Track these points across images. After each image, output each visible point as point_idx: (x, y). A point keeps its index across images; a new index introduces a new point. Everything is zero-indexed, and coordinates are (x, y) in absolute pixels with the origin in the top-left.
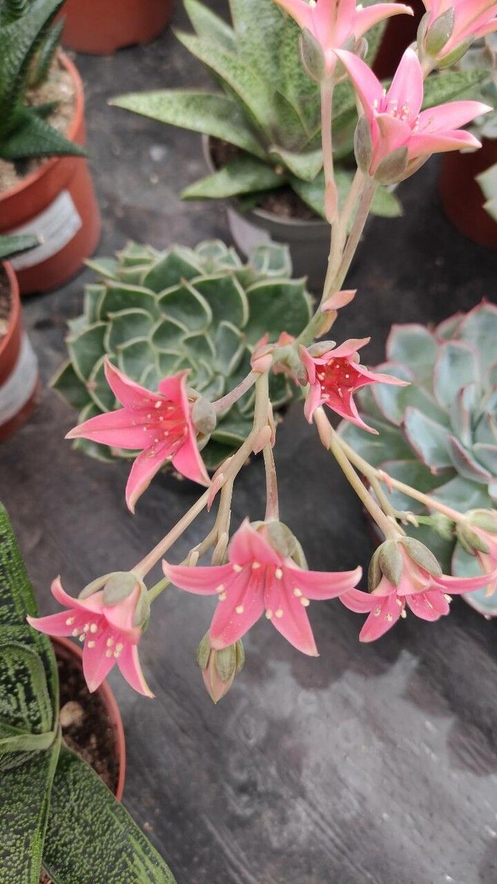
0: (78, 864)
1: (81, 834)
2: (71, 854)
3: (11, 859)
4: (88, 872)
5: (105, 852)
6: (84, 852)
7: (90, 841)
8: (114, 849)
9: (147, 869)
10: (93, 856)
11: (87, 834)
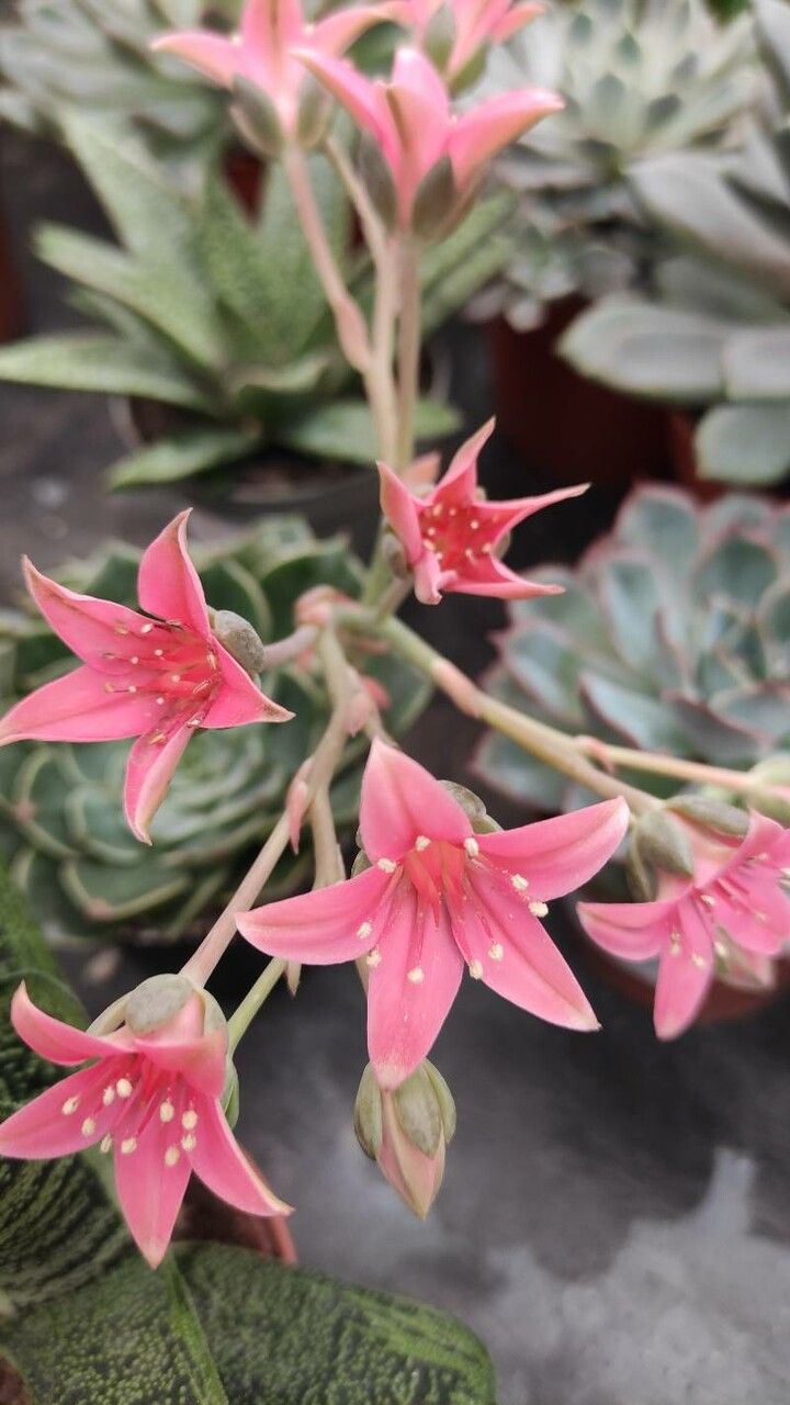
0: (269, 1376)
1: (253, 1335)
2: (249, 1368)
3: (144, 1361)
4: (293, 1378)
5: (312, 1337)
6: (272, 1355)
7: (278, 1336)
8: (326, 1326)
9: (399, 1324)
10: (292, 1351)
11: (267, 1330)
